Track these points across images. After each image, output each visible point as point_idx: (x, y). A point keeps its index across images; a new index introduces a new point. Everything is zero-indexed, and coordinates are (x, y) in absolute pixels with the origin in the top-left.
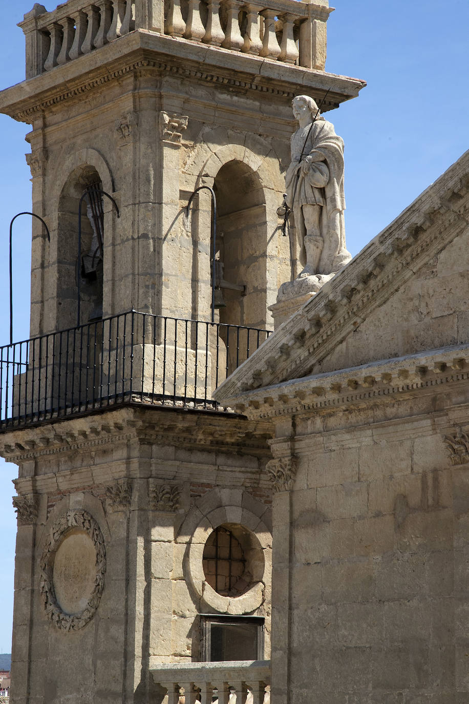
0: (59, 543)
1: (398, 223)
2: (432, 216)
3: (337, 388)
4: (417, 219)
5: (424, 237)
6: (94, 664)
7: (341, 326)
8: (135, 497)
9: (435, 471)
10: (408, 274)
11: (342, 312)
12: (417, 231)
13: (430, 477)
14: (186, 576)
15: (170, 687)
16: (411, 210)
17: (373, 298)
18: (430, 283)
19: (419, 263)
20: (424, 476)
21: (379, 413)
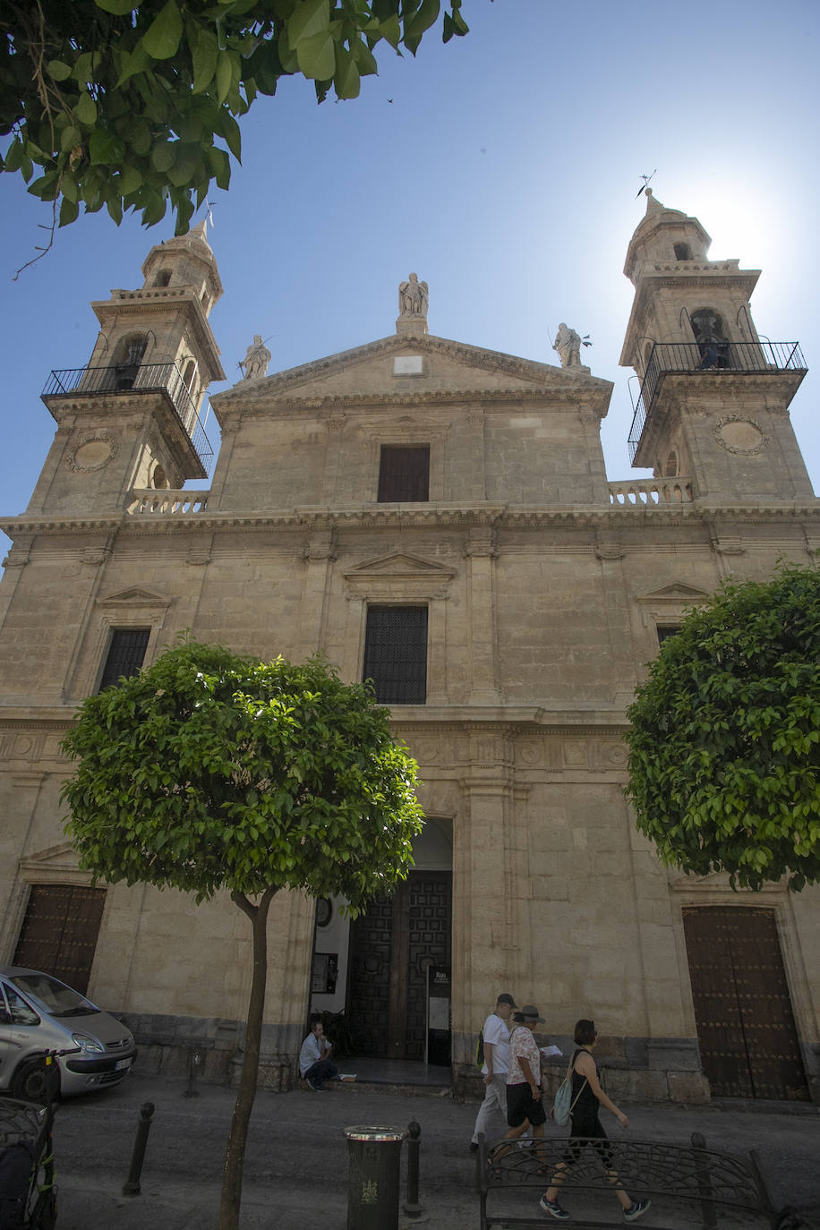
0: (84, 444)
1: (321, 360)
2: (336, 362)
3: (279, 402)
4: (328, 361)
5: (327, 369)
6: (100, 484)
7: (278, 389)
8: (144, 430)
9: (316, 434)
10: (313, 380)
11: (281, 384)
12: (327, 365)
13: (313, 436)
14: (149, 470)
15: (141, 497)
16: (328, 358)
17: (296, 384)
18: (322, 384)
19: (320, 377)
20: (310, 436)
21: (289, 417)
